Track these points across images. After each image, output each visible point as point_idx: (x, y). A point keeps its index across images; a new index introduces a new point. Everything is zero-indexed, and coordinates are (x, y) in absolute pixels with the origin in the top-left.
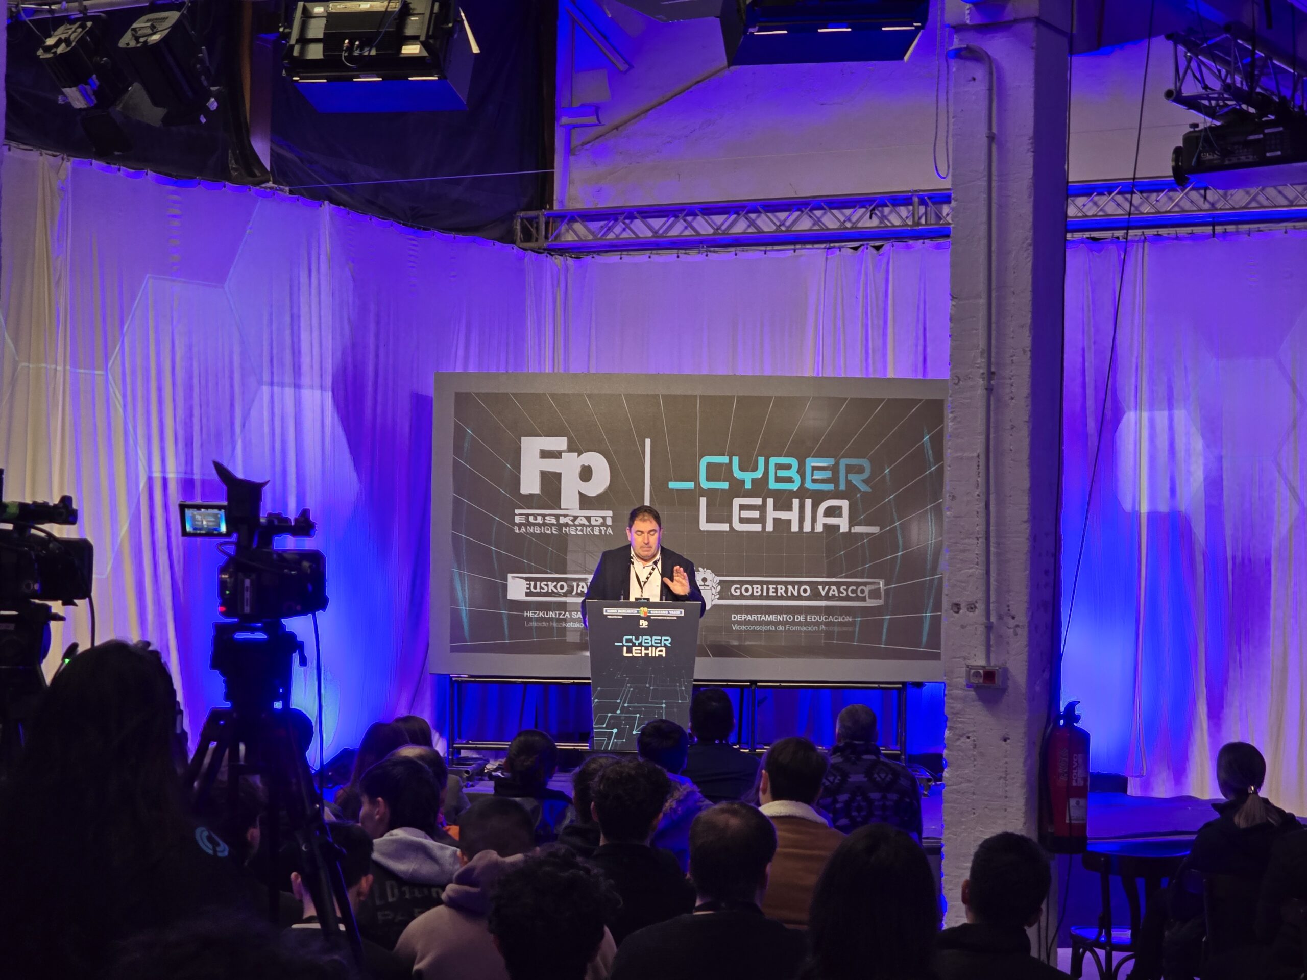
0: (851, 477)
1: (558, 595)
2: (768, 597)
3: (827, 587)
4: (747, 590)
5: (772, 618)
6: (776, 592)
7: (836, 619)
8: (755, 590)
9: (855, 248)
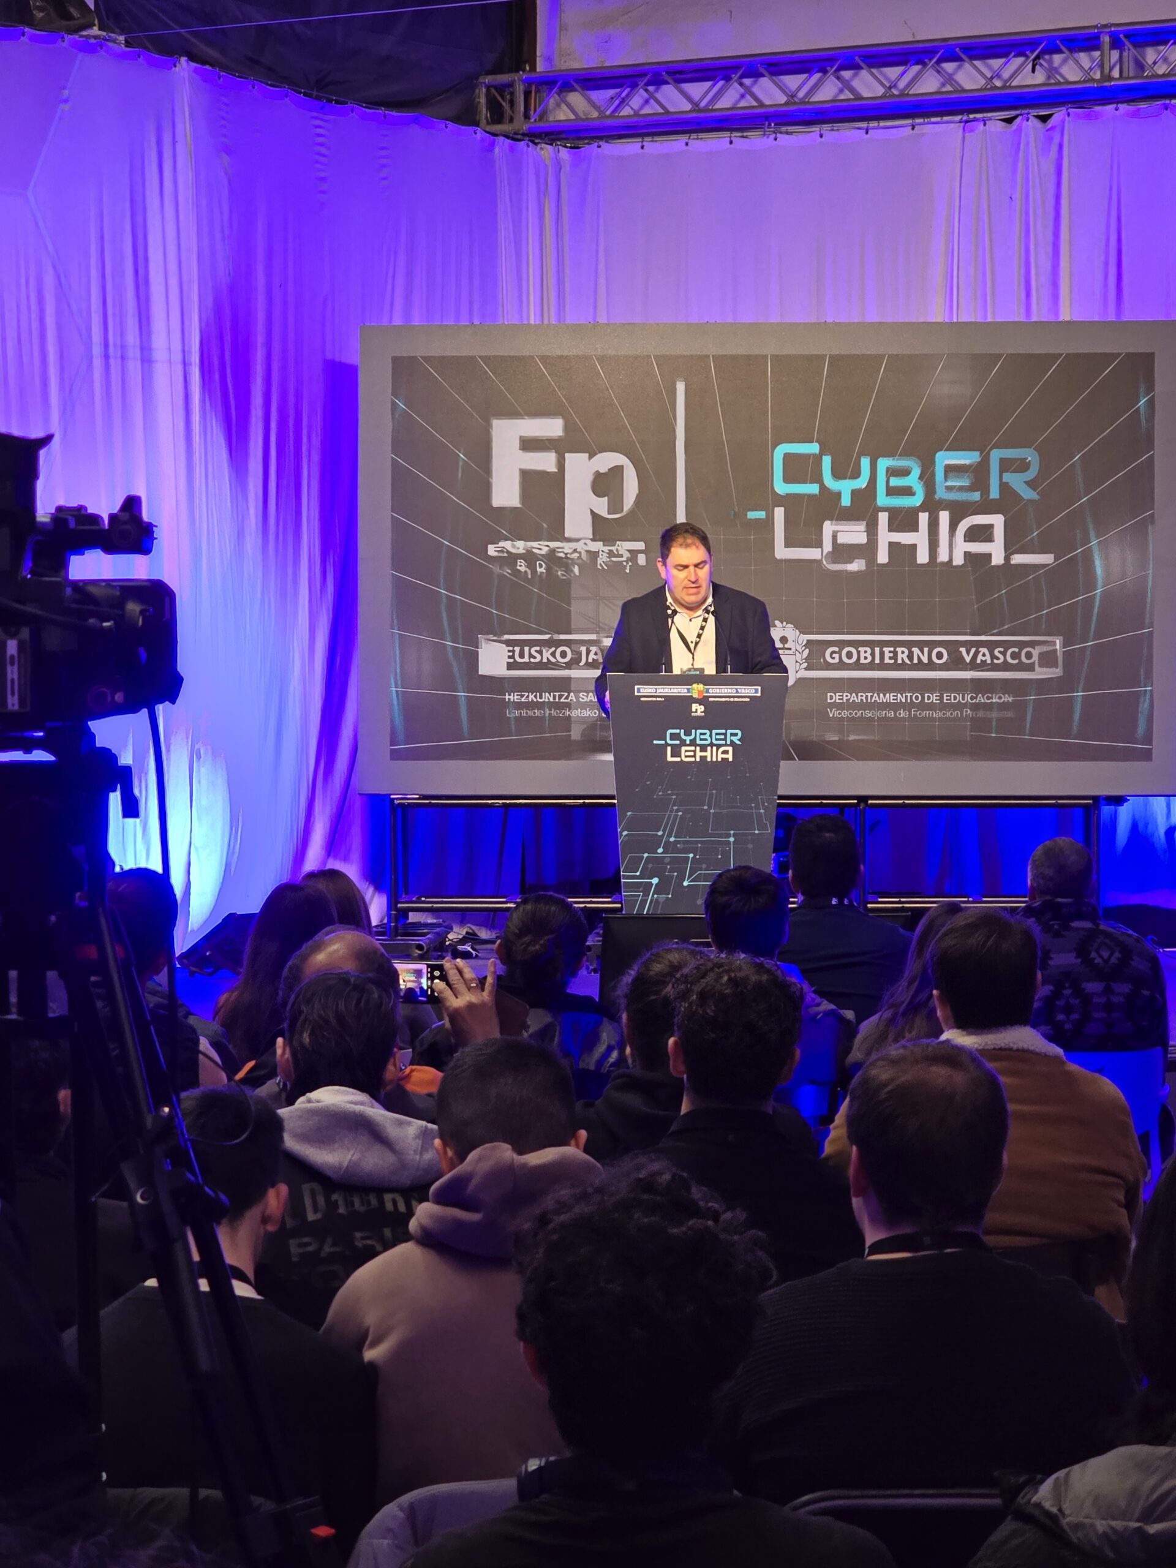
0: (1008, 477)
1: (556, 666)
2: (883, 666)
3: (973, 650)
4: (849, 655)
5: (889, 697)
6: (895, 657)
7: (988, 698)
8: (862, 655)
9: (1009, 121)
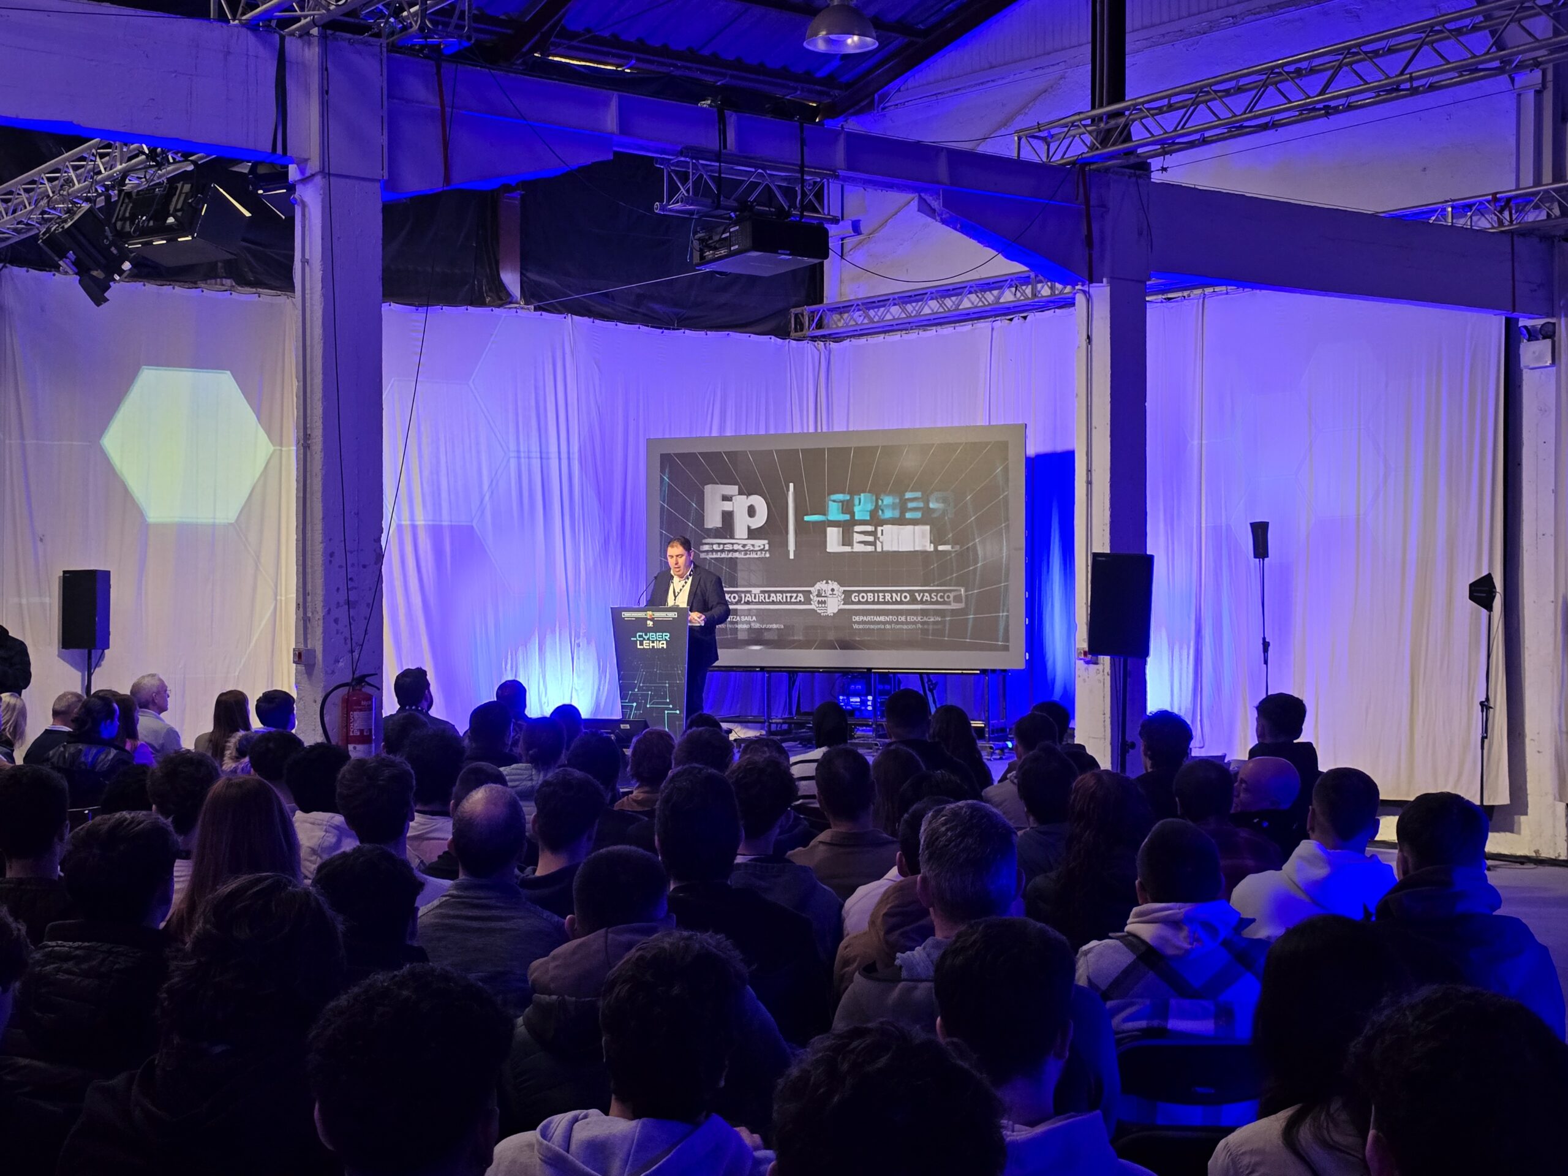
2: (878, 603)
3: (922, 594)
4: (863, 597)
5: (882, 618)
6: (884, 598)
7: (929, 619)
8: (869, 597)
